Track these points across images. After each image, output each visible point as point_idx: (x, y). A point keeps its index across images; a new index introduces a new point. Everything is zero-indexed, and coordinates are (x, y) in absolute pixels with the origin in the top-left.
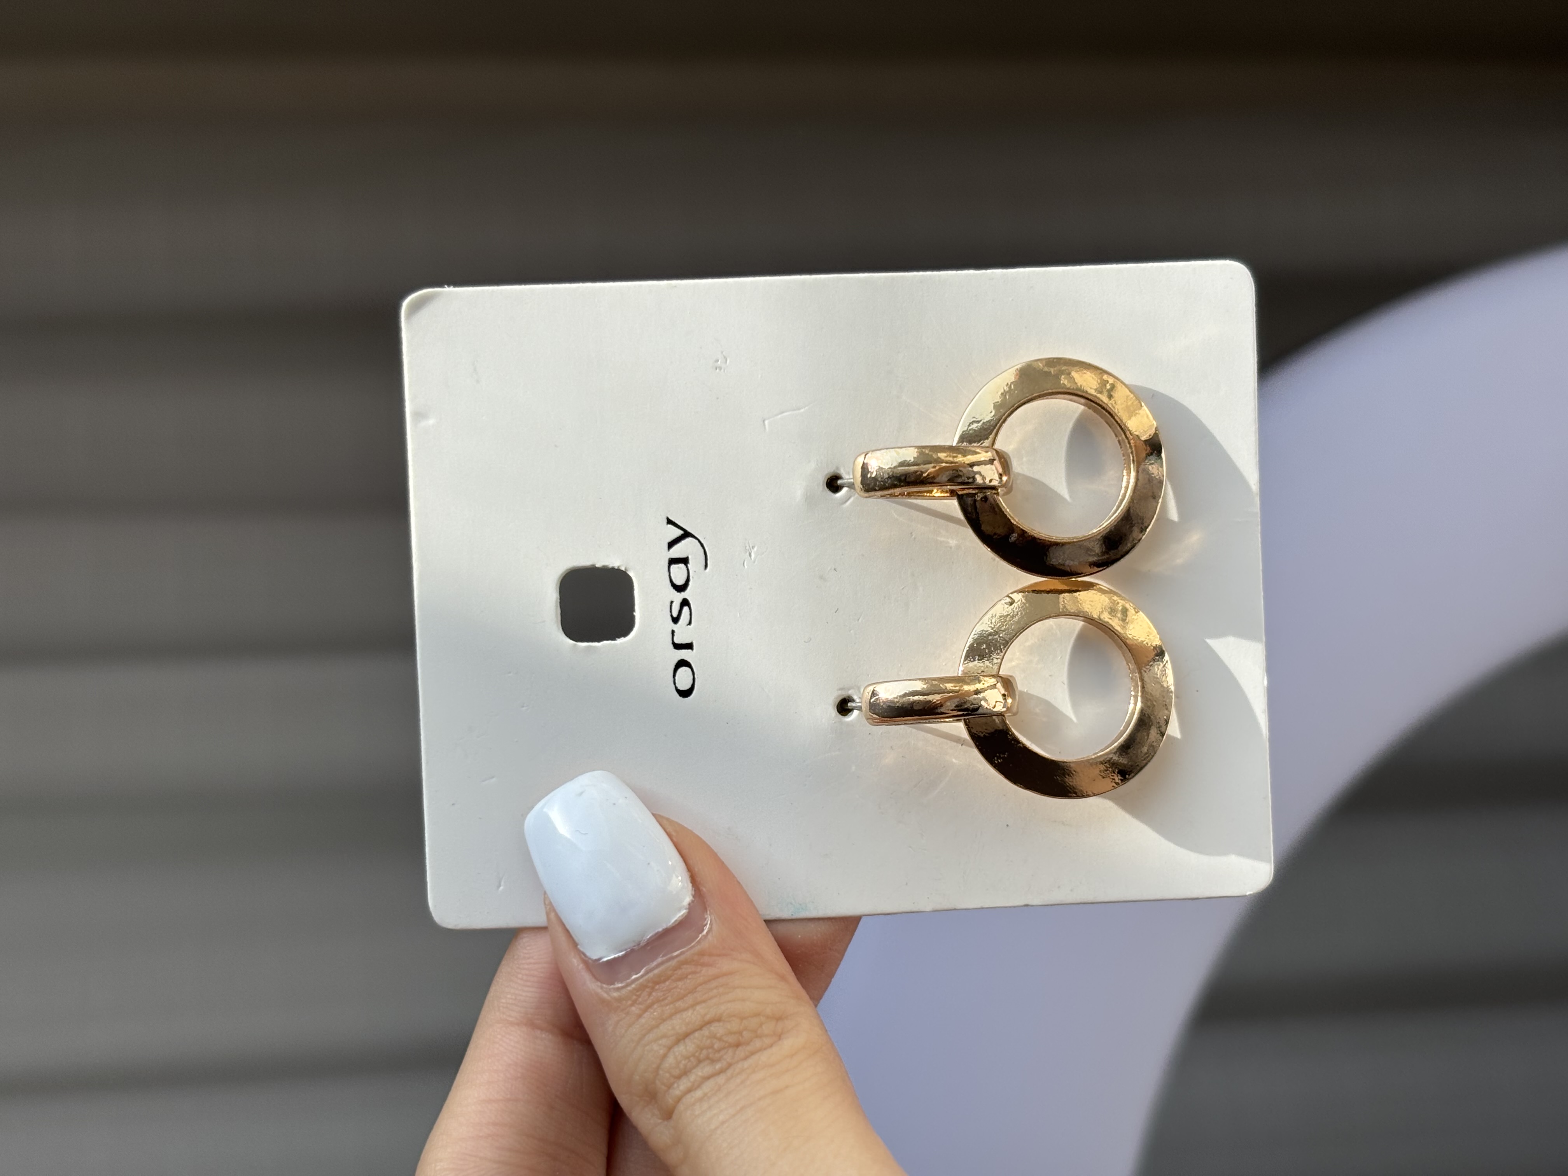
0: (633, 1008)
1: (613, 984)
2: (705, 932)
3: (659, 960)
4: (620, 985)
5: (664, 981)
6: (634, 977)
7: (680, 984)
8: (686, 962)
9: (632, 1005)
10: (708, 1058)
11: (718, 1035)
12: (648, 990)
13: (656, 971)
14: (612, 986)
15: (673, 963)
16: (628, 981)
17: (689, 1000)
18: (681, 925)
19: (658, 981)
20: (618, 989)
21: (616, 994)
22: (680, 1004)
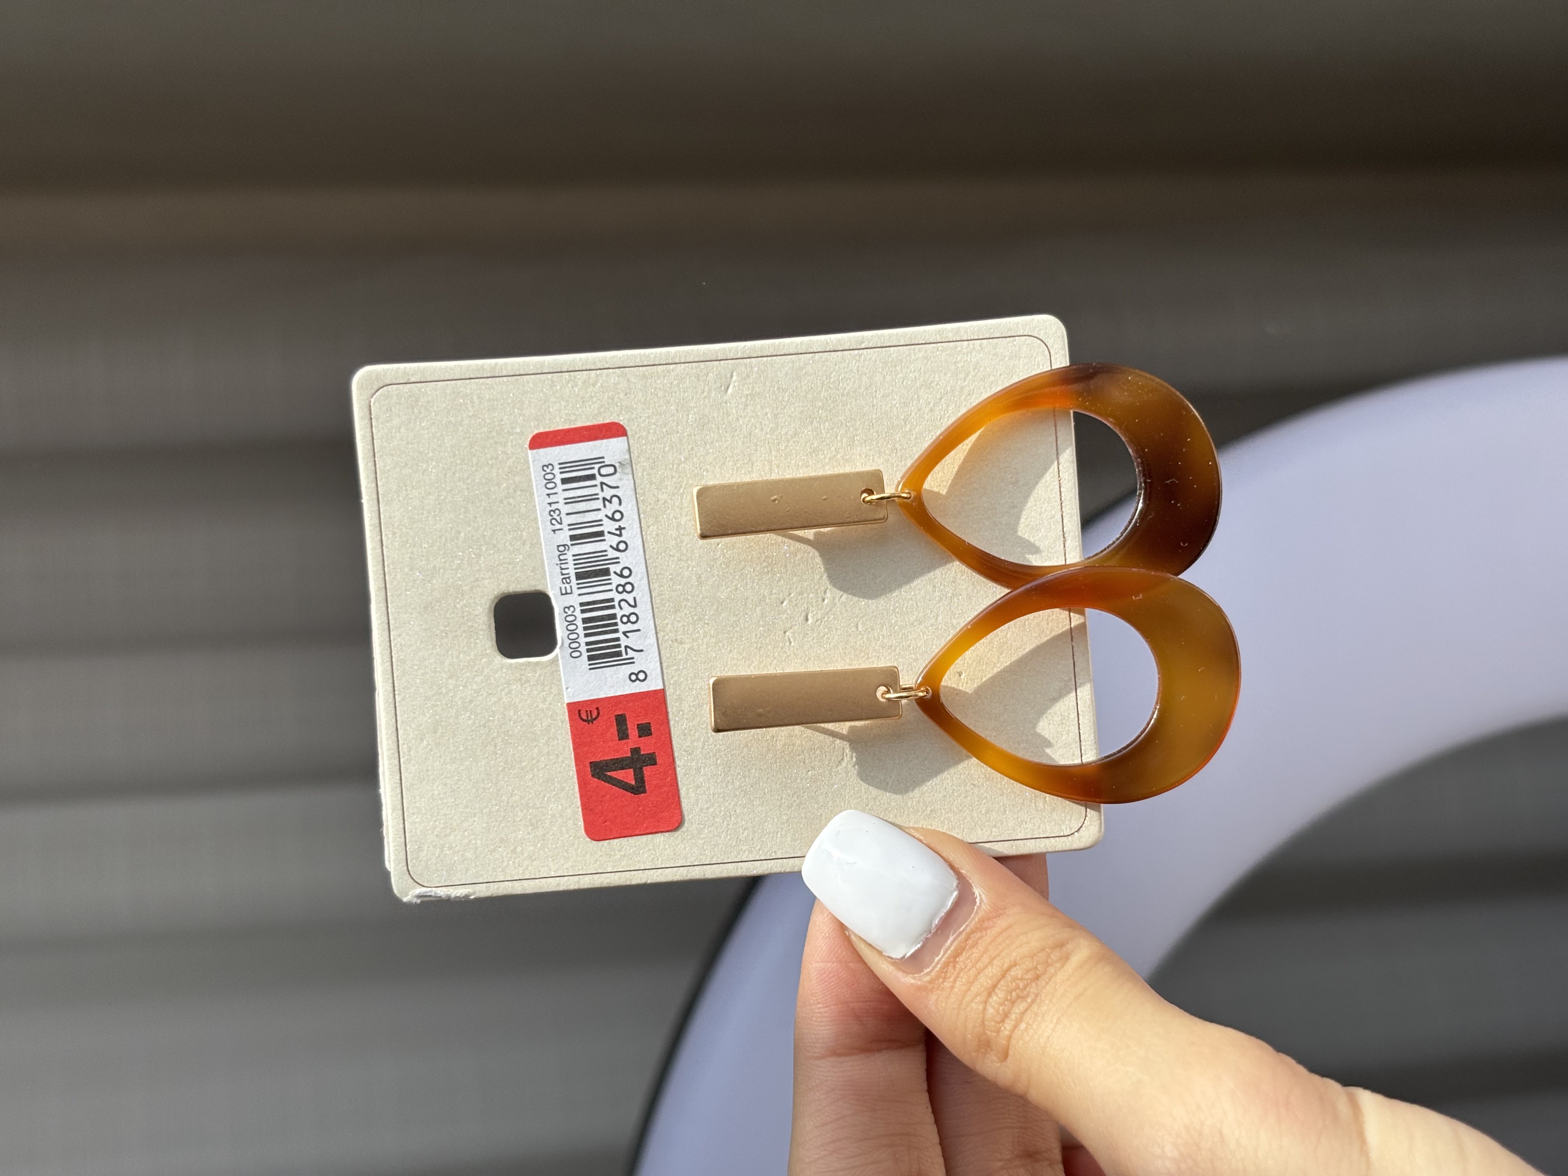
0: (945, 984)
1: (923, 971)
2: (978, 904)
3: (951, 938)
4: (928, 970)
5: (962, 953)
6: (937, 959)
7: (974, 950)
8: (972, 932)
9: (944, 981)
10: (1019, 997)
11: (1019, 976)
12: (951, 964)
13: (952, 948)
14: (922, 973)
15: (963, 936)
16: (934, 964)
17: (986, 959)
18: (957, 904)
19: (957, 954)
20: (928, 974)
21: (928, 978)
22: (980, 965)
